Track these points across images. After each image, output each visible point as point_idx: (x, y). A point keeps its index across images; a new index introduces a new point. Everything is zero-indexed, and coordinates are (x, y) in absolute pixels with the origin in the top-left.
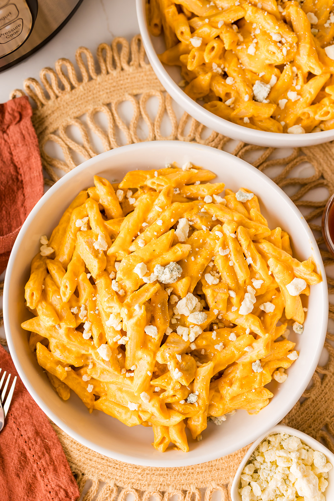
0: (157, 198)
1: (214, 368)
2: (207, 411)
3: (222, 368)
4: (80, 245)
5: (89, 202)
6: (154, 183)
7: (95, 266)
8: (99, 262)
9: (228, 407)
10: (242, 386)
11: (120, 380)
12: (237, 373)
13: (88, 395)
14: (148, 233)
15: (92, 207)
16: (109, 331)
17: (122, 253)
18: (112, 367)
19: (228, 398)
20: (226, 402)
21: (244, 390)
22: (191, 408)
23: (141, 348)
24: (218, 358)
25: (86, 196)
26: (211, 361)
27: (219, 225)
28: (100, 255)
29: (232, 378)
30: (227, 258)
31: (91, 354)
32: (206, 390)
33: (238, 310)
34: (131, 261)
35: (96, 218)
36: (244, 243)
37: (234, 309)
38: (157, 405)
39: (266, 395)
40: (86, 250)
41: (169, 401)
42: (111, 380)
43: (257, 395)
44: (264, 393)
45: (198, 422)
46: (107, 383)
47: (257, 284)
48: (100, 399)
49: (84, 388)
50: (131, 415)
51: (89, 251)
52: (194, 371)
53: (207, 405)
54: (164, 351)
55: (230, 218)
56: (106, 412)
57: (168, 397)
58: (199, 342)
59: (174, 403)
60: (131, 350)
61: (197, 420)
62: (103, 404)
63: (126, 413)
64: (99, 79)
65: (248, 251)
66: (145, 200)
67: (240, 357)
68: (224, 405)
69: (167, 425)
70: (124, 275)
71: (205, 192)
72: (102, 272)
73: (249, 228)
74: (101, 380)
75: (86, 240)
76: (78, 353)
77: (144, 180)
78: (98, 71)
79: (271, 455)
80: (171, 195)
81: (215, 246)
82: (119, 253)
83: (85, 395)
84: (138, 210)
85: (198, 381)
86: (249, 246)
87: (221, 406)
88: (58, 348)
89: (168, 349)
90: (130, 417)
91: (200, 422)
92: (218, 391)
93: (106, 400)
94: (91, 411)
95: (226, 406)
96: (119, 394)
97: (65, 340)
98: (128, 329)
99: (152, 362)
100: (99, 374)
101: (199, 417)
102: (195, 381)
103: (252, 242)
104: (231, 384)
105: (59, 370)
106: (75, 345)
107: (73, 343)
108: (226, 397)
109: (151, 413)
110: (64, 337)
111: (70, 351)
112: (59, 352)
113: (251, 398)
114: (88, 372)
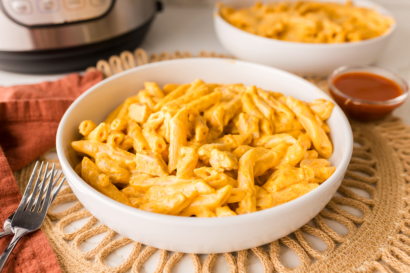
18: (155, 159)
20: (274, 193)
32: (250, 174)
87: (269, 196)
95: (274, 196)
105: (101, 177)
106: (120, 155)
107: (118, 153)
108: (273, 190)
109: (195, 190)
110: (111, 148)
111: (114, 161)
112: (103, 161)
113: (298, 188)
114: (131, 182)
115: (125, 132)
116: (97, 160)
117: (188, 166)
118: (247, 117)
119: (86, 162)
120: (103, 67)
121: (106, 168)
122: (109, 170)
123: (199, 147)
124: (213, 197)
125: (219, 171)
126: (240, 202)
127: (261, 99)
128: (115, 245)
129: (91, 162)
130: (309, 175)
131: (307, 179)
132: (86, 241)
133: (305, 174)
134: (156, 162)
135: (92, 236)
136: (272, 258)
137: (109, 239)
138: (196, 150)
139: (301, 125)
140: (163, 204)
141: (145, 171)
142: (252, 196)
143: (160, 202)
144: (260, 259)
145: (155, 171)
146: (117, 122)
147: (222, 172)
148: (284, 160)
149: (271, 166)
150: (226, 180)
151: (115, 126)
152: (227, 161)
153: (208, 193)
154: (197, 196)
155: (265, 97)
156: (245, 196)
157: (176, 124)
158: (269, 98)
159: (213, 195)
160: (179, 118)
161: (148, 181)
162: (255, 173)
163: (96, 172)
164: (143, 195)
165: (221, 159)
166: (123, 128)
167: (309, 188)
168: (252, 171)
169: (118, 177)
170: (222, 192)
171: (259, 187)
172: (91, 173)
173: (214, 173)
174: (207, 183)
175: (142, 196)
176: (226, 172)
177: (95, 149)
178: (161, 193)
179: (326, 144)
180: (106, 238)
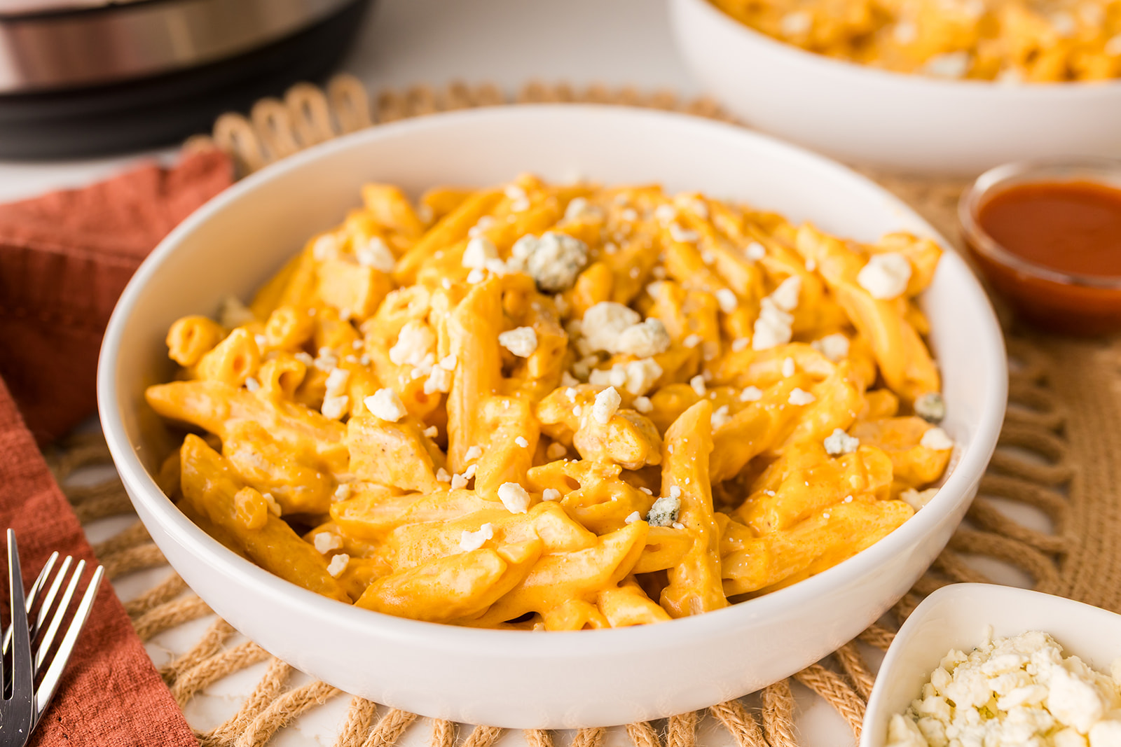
9: (782, 547)
13: (332, 582)
18: (407, 439)
20: (772, 537)
23: (496, 394)
30: (694, 248)
32: (701, 480)
33: (750, 345)
37: (738, 345)
43: (864, 510)
45: (695, 580)
47: (786, 294)
49: (320, 566)
53: (714, 528)
57: (585, 504)
58: (659, 398)
61: (688, 573)
68: (767, 543)
69: (594, 581)
79: (970, 680)
83: (320, 583)
87: (760, 545)
88: (248, 439)
91: (701, 582)
95: (775, 547)
99: (529, 427)
101: (693, 566)
104: (779, 485)
105: (243, 498)
106: (300, 429)
107: (293, 421)
108: (769, 524)
109: (536, 538)
110: (269, 405)
111: (283, 446)
112: (248, 447)
113: (846, 518)
114: (334, 510)
115: (310, 347)
116: (228, 445)
117: (509, 461)
118: (681, 297)
119: (194, 453)
120: (234, 137)
121: (256, 469)
122: (267, 475)
123: (541, 396)
124: (591, 561)
125: (604, 475)
126: (672, 569)
127: (720, 236)
128: (295, 703)
129: (210, 453)
130: (876, 475)
131: (873, 487)
132: (206, 692)
133: (864, 474)
134: (411, 451)
135: (224, 676)
136: (771, 731)
137: (275, 686)
138: (533, 408)
139: (843, 313)
140: (439, 583)
141: (377, 476)
142: (708, 551)
143: (428, 576)
144: (736, 735)
145: (409, 477)
146: (284, 320)
147: (613, 476)
148: (799, 427)
149: (759, 447)
150: (629, 502)
151: (278, 332)
152: (627, 443)
153: (575, 548)
154: (541, 555)
155: (731, 226)
156: (687, 551)
157: (468, 327)
158: (744, 231)
159: (592, 552)
160: (475, 307)
161: (388, 508)
162: (715, 473)
163: (226, 484)
164: (372, 548)
165: (611, 437)
166: (303, 338)
167: (877, 516)
168: (706, 470)
169: (297, 496)
170: (618, 545)
171: (726, 519)
172: (210, 486)
173: (590, 482)
174: (571, 513)
175: (371, 553)
176: (626, 474)
177: (220, 410)
178: (431, 545)
179: (921, 370)
180: (266, 683)
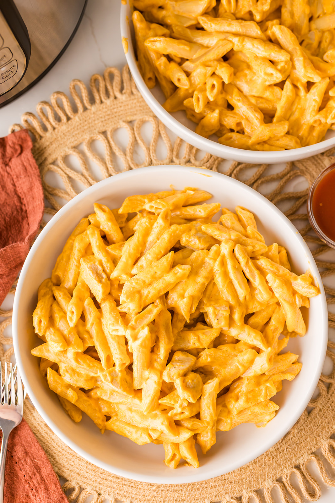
0: (155, 221)
1: (220, 384)
2: (215, 426)
3: (228, 384)
4: (84, 271)
5: (91, 229)
6: (152, 207)
7: (99, 291)
8: (102, 287)
9: (235, 421)
10: (248, 400)
11: (129, 400)
12: (243, 388)
14: (148, 255)
15: (93, 234)
16: (116, 354)
17: (124, 277)
18: (120, 388)
19: (235, 412)
20: (234, 416)
21: (250, 404)
22: (199, 424)
23: (148, 368)
24: (223, 374)
25: (87, 223)
26: (216, 377)
27: (217, 245)
28: (103, 280)
29: (238, 393)
31: (100, 376)
32: (213, 406)
34: (134, 284)
35: (98, 244)
36: (242, 261)
38: (166, 423)
39: (272, 408)
40: (90, 275)
41: (178, 418)
42: (121, 401)
43: (263, 408)
44: (270, 406)
45: (207, 437)
46: (117, 404)
48: (111, 420)
49: (95, 409)
50: (142, 433)
51: (93, 276)
52: (201, 388)
53: (215, 420)
54: (170, 370)
55: (227, 237)
56: (117, 432)
57: (176, 415)
58: (203, 359)
59: (183, 420)
60: (138, 370)
61: (205, 435)
62: (114, 424)
63: (136, 432)
64: (93, 109)
65: (246, 268)
66: (144, 224)
67: (244, 372)
68: (231, 419)
69: (177, 442)
70: (127, 298)
71: (202, 213)
72: (106, 296)
73: (246, 246)
74: (111, 401)
75: (89, 265)
76: (87, 376)
77: (143, 204)
78: (92, 101)
80: (169, 218)
81: (214, 265)
82: (122, 277)
83: (96, 416)
84: (138, 234)
85: (205, 397)
86: (247, 263)
87: (229, 421)
88: (68, 372)
89: (174, 368)
90: (141, 436)
91: (209, 437)
92: (225, 406)
93: (117, 420)
94: (103, 431)
95: (233, 421)
96: (128, 414)
97: (74, 364)
98: (134, 351)
99: (159, 381)
100: (109, 395)
101: (207, 433)
102: (202, 398)
103: (250, 259)
104: (237, 399)
105: (69, 392)
107: (81, 366)
108: (233, 412)
110: (73, 361)
111: (80, 374)
112: (68, 375)
115: (83, 318)
117: (153, 400)
118: (217, 313)
119: (52, 378)
125: (182, 407)
133: (266, 396)
138: (161, 375)
142: (212, 427)
147: (186, 406)
148: (250, 371)
150: (190, 414)
156: (205, 429)
157: (139, 351)
161: (115, 397)
163: (63, 388)
